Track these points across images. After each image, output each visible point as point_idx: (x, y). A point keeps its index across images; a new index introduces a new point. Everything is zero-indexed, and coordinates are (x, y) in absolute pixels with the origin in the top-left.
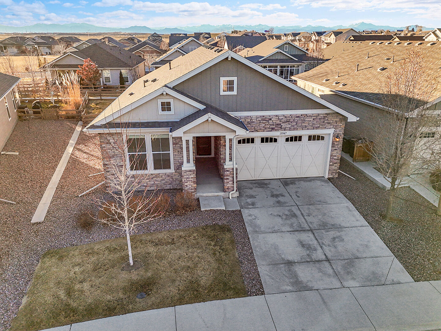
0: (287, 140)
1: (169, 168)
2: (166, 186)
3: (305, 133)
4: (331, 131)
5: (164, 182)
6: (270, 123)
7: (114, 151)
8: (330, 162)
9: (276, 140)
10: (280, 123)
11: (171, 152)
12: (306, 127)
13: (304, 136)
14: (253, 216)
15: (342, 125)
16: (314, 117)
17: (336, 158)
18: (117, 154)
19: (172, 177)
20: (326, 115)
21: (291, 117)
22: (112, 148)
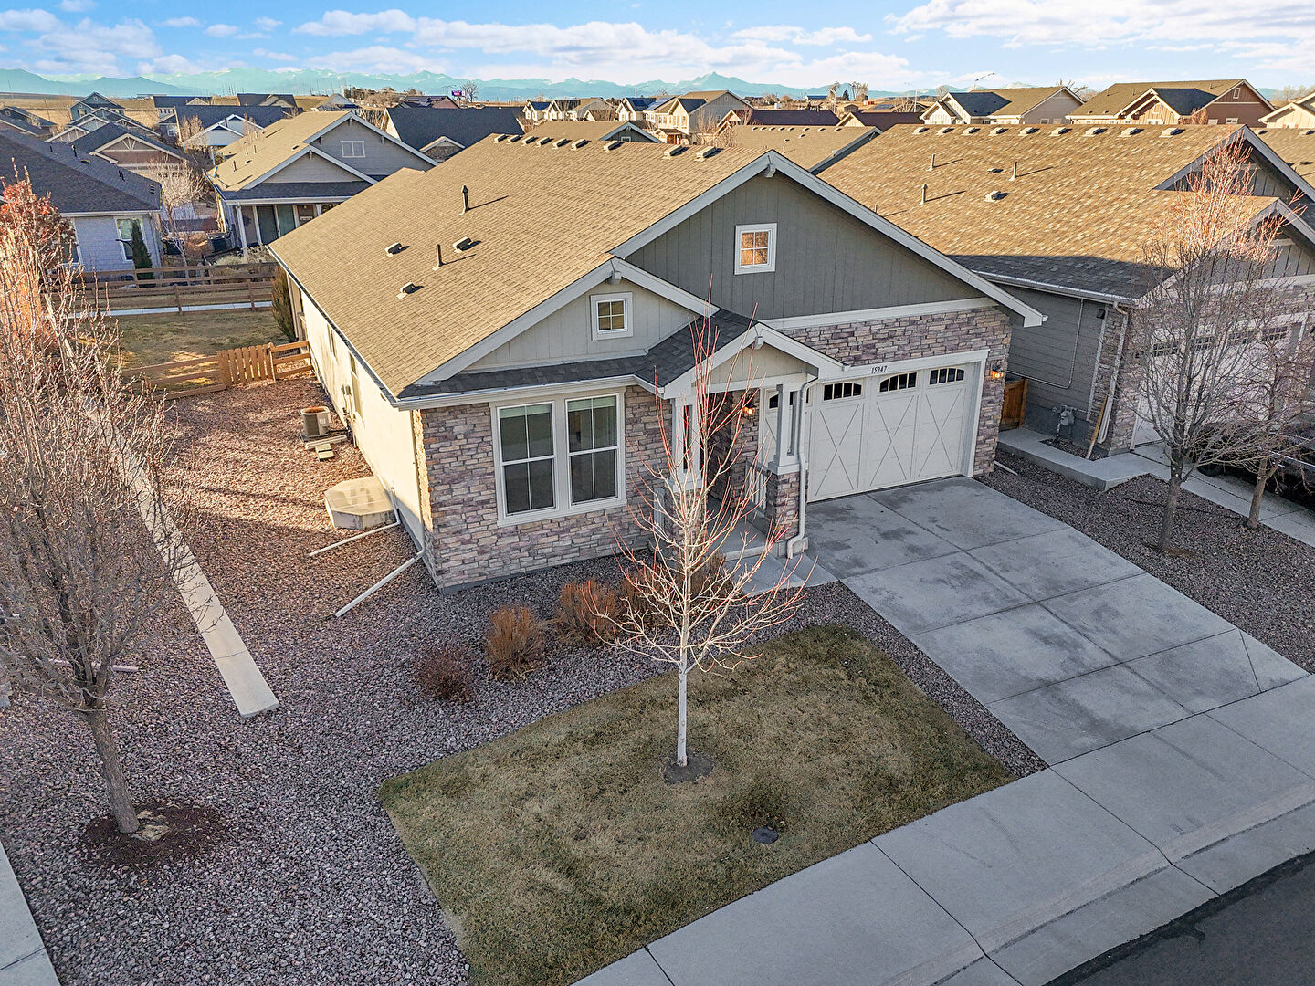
0: (884, 386)
1: (613, 493)
2: (602, 547)
3: (921, 365)
4: (981, 355)
5: (599, 536)
6: (850, 345)
7: (464, 462)
8: (978, 436)
9: (858, 389)
10: (874, 341)
11: (620, 448)
12: (929, 347)
13: (922, 373)
14: (883, 592)
15: (1005, 338)
16: (949, 322)
17: (990, 422)
18: (472, 467)
19: (620, 518)
20: (974, 314)
21: (897, 324)
22: (459, 453)
